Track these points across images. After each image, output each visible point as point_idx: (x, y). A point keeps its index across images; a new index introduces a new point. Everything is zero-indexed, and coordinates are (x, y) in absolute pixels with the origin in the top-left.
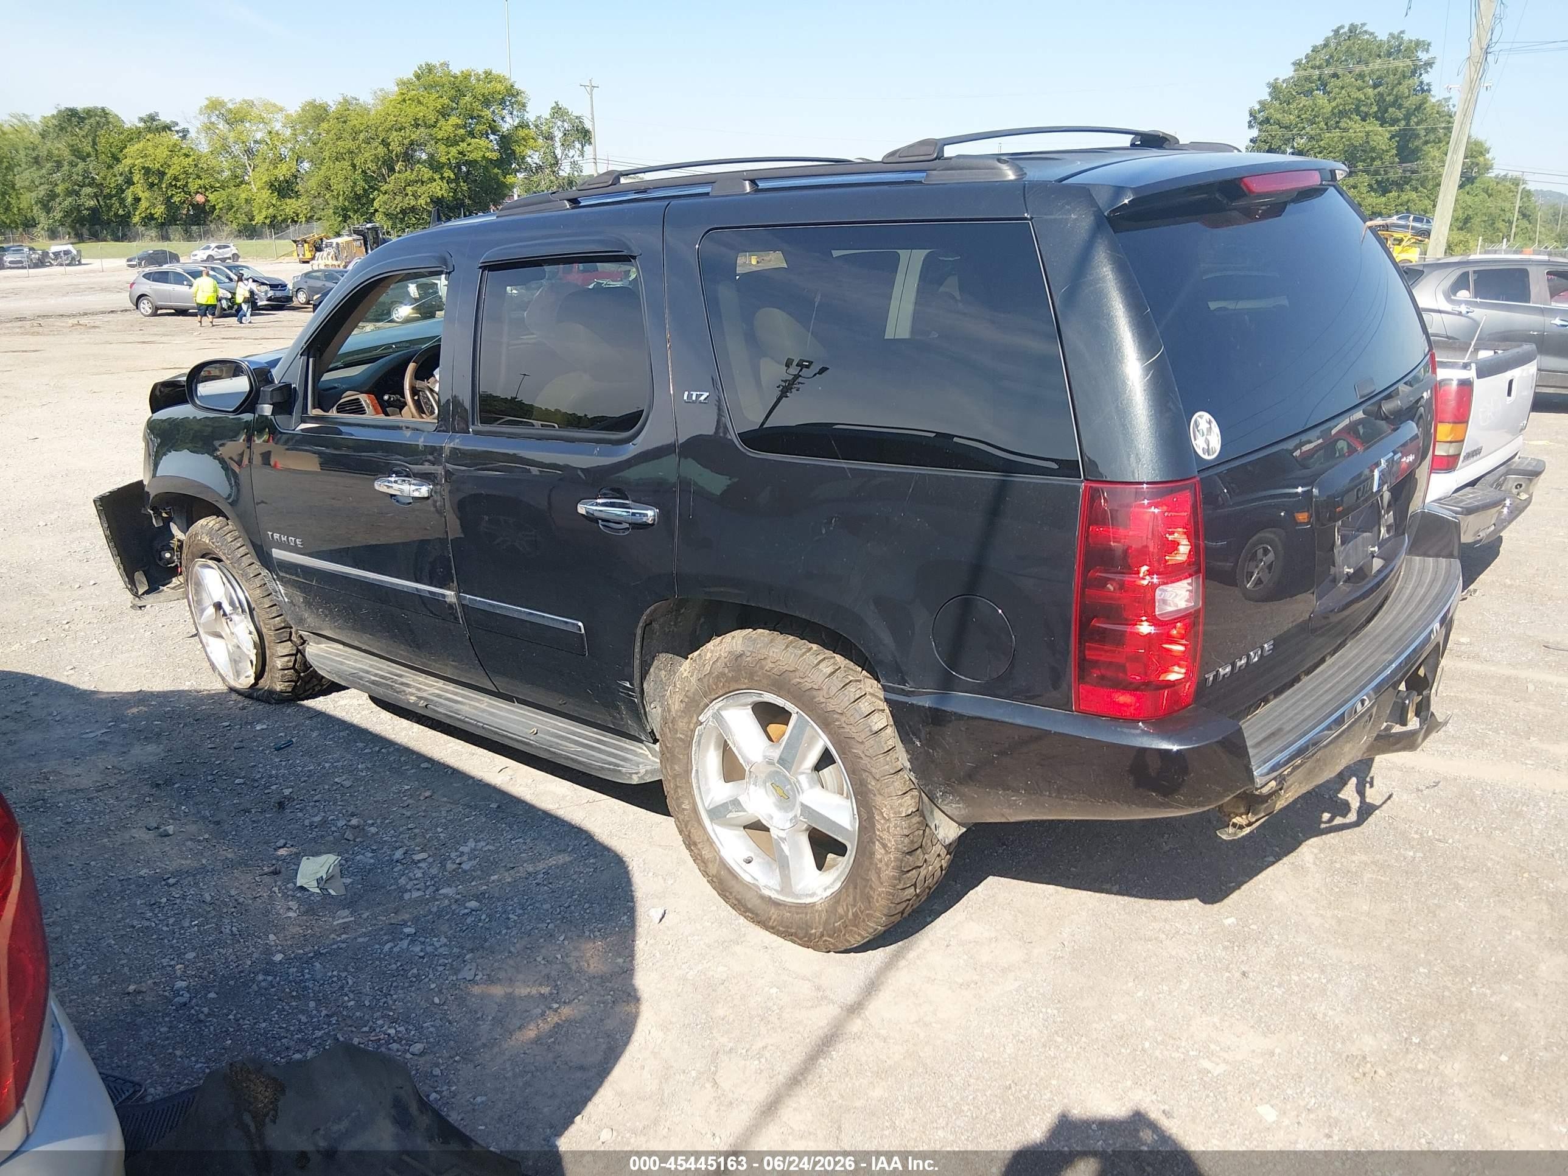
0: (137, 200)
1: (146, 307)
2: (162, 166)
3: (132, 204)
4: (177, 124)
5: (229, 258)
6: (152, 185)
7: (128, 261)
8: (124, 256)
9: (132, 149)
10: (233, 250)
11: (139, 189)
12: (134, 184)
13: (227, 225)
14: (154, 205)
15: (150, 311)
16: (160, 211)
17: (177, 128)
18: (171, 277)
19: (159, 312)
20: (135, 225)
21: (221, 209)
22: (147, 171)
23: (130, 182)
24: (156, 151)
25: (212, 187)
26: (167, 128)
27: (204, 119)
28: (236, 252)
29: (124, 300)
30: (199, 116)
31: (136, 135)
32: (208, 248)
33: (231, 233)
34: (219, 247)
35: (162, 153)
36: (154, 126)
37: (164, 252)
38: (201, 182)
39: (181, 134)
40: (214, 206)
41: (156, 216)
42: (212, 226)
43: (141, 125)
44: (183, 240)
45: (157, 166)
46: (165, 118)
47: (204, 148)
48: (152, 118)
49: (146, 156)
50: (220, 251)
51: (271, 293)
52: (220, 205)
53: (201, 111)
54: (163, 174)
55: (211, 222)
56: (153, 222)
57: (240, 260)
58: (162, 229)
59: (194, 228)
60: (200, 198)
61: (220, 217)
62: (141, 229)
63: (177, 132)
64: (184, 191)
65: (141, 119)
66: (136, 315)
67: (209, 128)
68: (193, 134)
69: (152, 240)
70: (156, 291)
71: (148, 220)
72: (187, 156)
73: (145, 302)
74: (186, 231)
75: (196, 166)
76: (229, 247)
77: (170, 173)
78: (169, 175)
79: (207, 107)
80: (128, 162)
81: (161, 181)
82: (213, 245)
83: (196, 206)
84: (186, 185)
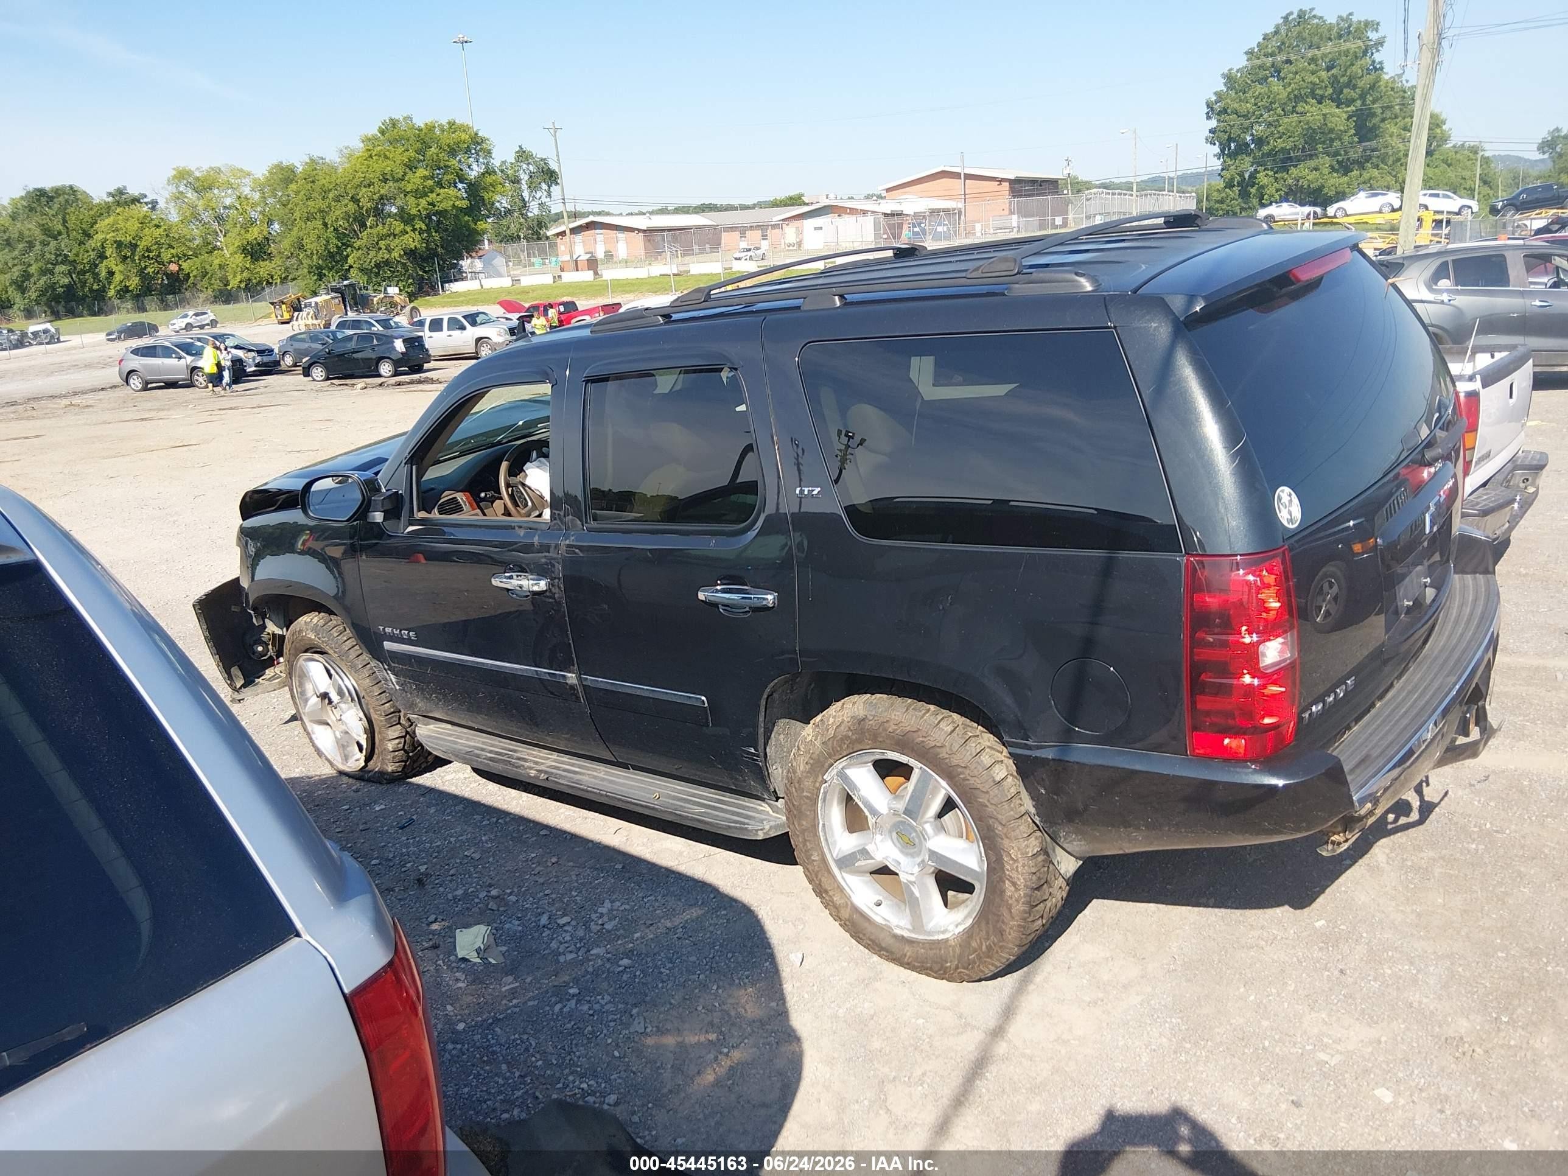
0: (111, 273)
1: (136, 382)
2: (133, 239)
3: (107, 279)
4: (146, 196)
5: (208, 325)
6: (125, 258)
7: (108, 335)
8: (101, 331)
9: (103, 224)
10: (211, 316)
11: (112, 262)
12: (107, 258)
13: (202, 291)
14: (128, 278)
15: (140, 386)
16: (135, 283)
17: (146, 200)
18: (159, 351)
19: (149, 386)
20: (110, 298)
21: (195, 276)
22: (119, 244)
23: (102, 256)
24: (127, 224)
25: (185, 255)
26: (136, 200)
27: (172, 189)
28: (214, 318)
29: (113, 375)
30: (167, 186)
31: (105, 210)
32: (186, 316)
33: (207, 299)
34: (196, 315)
35: (133, 226)
36: (122, 199)
37: (142, 324)
38: (172, 251)
39: (150, 206)
40: (189, 274)
41: (130, 288)
42: (188, 294)
43: (110, 199)
44: (160, 310)
45: (129, 238)
46: (133, 191)
47: (174, 217)
48: (120, 192)
49: (117, 230)
50: (198, 318)
51: (258, 359)
52: (195, 273)
53: (169, 181)
54: (136, 246)
55: (186, 289)
56: (128, 295)
57: (218, 325)
58: (137, 301)
59: (170, 297)
60: (173, 267)
61: (194, 285)
62: (117, 302)
63: (146, 203)
64: (157, 261)
65: (110, 194)
66: (127, 391)
67: (178, 197)
68: (162, 204)
69: (128, 312)
70: (145, 366)
71: (123, 292)
72: (158, 226)
73: (135, 377)
74: (162, 301)
75: (167, 236)
76: (205, 313)
77: (142, 244)
78: (141, 247)
79: (174, 177)
80: (100, 237)
81: (133, 254)
82: (191, 313)
83: (170, 276)
84: (159, 256)
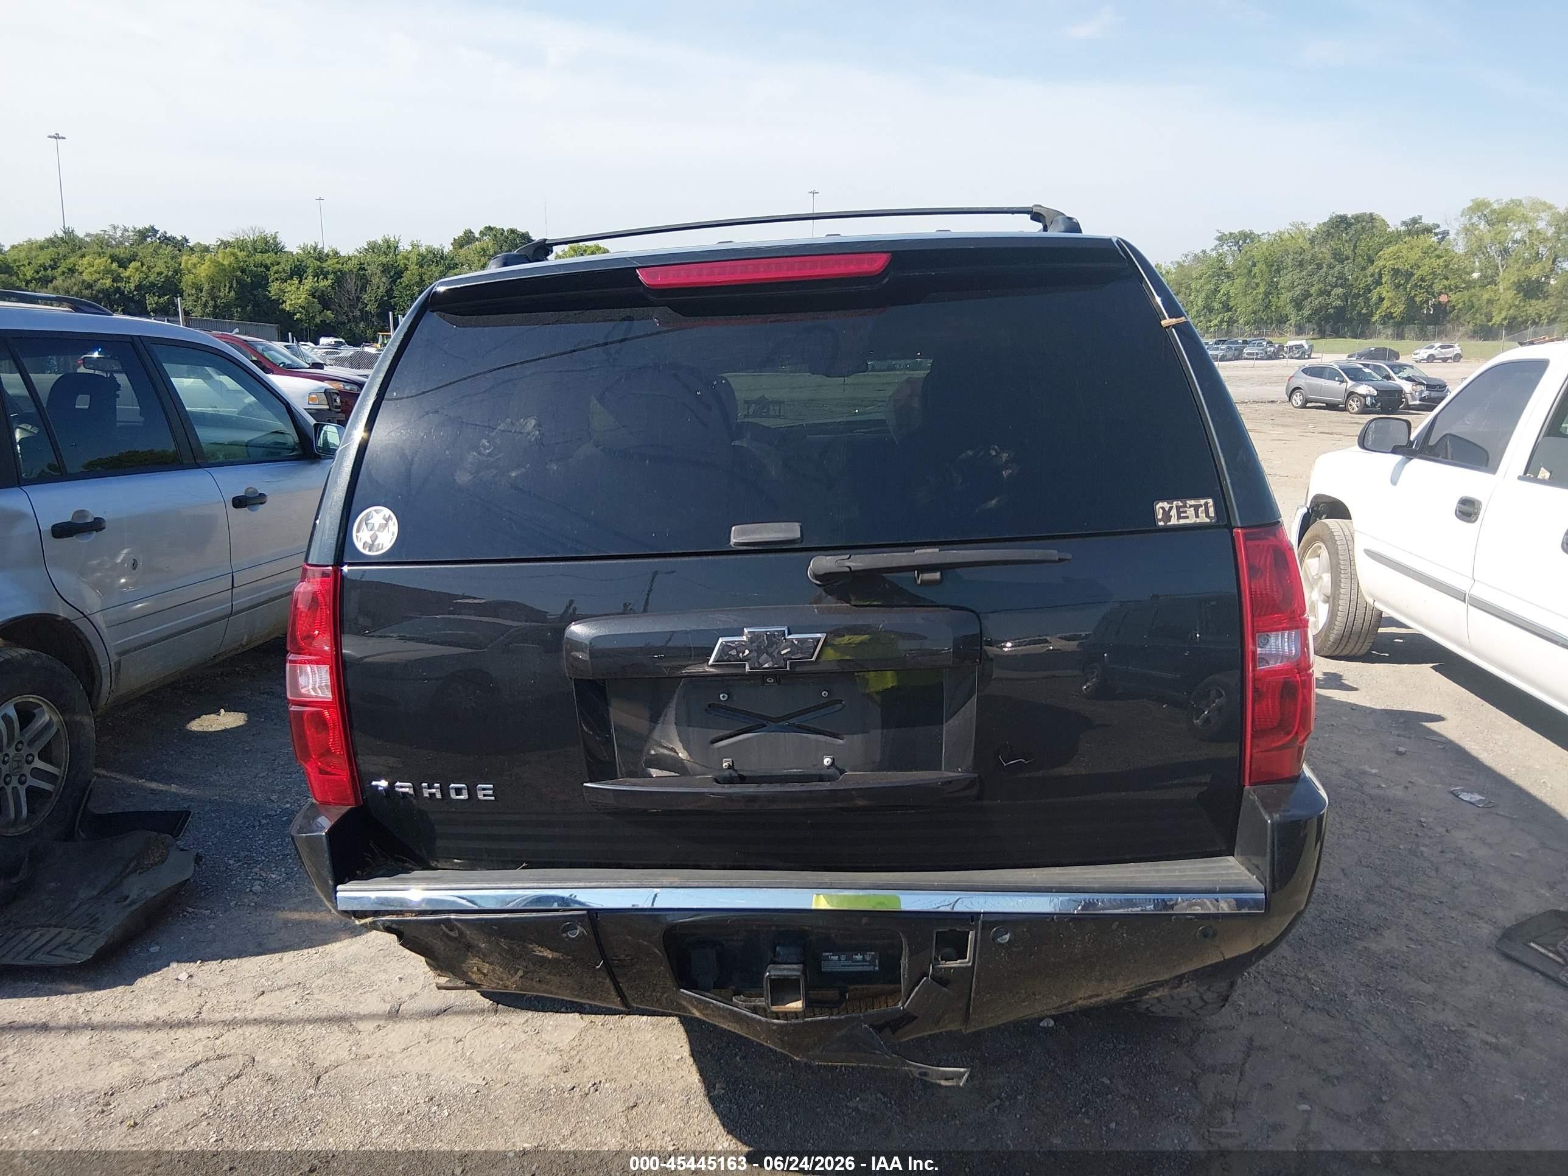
0: (1381, 299)
1: (1297, 399)
2: (1411, 267)
3: (1376, 304)
4: (1438, 227)
5: (1450, 358)
6: (1397, 286)
9: (1387, 251)
10: (1457, 349)
11: (1385, 291)
12: (1382, 284)
13: (1464, 325)
14: (1394, 305)
15: (1300, 403)
16: (1399, 311)
17: (1437, 230)
19: (1309, 405)
20: (1374, 323)
21: (1460, 309)
22: (1396, 272)
23: (1378, 283)
24: (1409, 254)
25: (1457, 287)
26: (1428, 230)
27: (1464, 220)
28: (1460, 352)
29: (1281, 392)
30: (1460, 218)
31: (1397, 237)
32: (1432, 347)
33: (1466, 333)
34: (1442, 347)
35: (1415, 255)
36: (1415, 228)
37: (1385, 349)
38: (1446, 283)
39: (1440, 236)
40: (1454, 306)
41: (1394, 315)
42: (1449, 326)
43: (1403, 228)
44: (1417, 339)
45: (1407, 267)
46: (1427, 221)
47: (1460, 249)
48: (1415, 221)
49: (1398, 257)
50: (1443, 350)
51: (1426, 393)
52: (1460, 306)
53: (1463, 212)
54: (1412, 274)
55: (1449, 322)
56: (1392, 321)
57: (1462, 360)
58: (1398, 328)
59: (1430, 327)
60: (1443, 299)
61: (1458, 317)
62: (1379, 327)
63: (1436, 234)
64: (1427, 292)
65: (1404, 223)
66: (1289, 406)
67: (1468, 231)
68: (1452, 236)
69: (1387, 338)
70: (1309, 385)
71: (1388, 318)
72: (1439, 257)
73: (1298, 394)
74: (1421, 330)
75: (1446, 266)
76: (1451, 347)
77: (1418, 274)
78: (1416, 276)
79: (1470, 208)
80: (1381, 263)
81: (1407, 282)
82: (1438, 345)
83: (1438, 306)
84: (1431, 286)
